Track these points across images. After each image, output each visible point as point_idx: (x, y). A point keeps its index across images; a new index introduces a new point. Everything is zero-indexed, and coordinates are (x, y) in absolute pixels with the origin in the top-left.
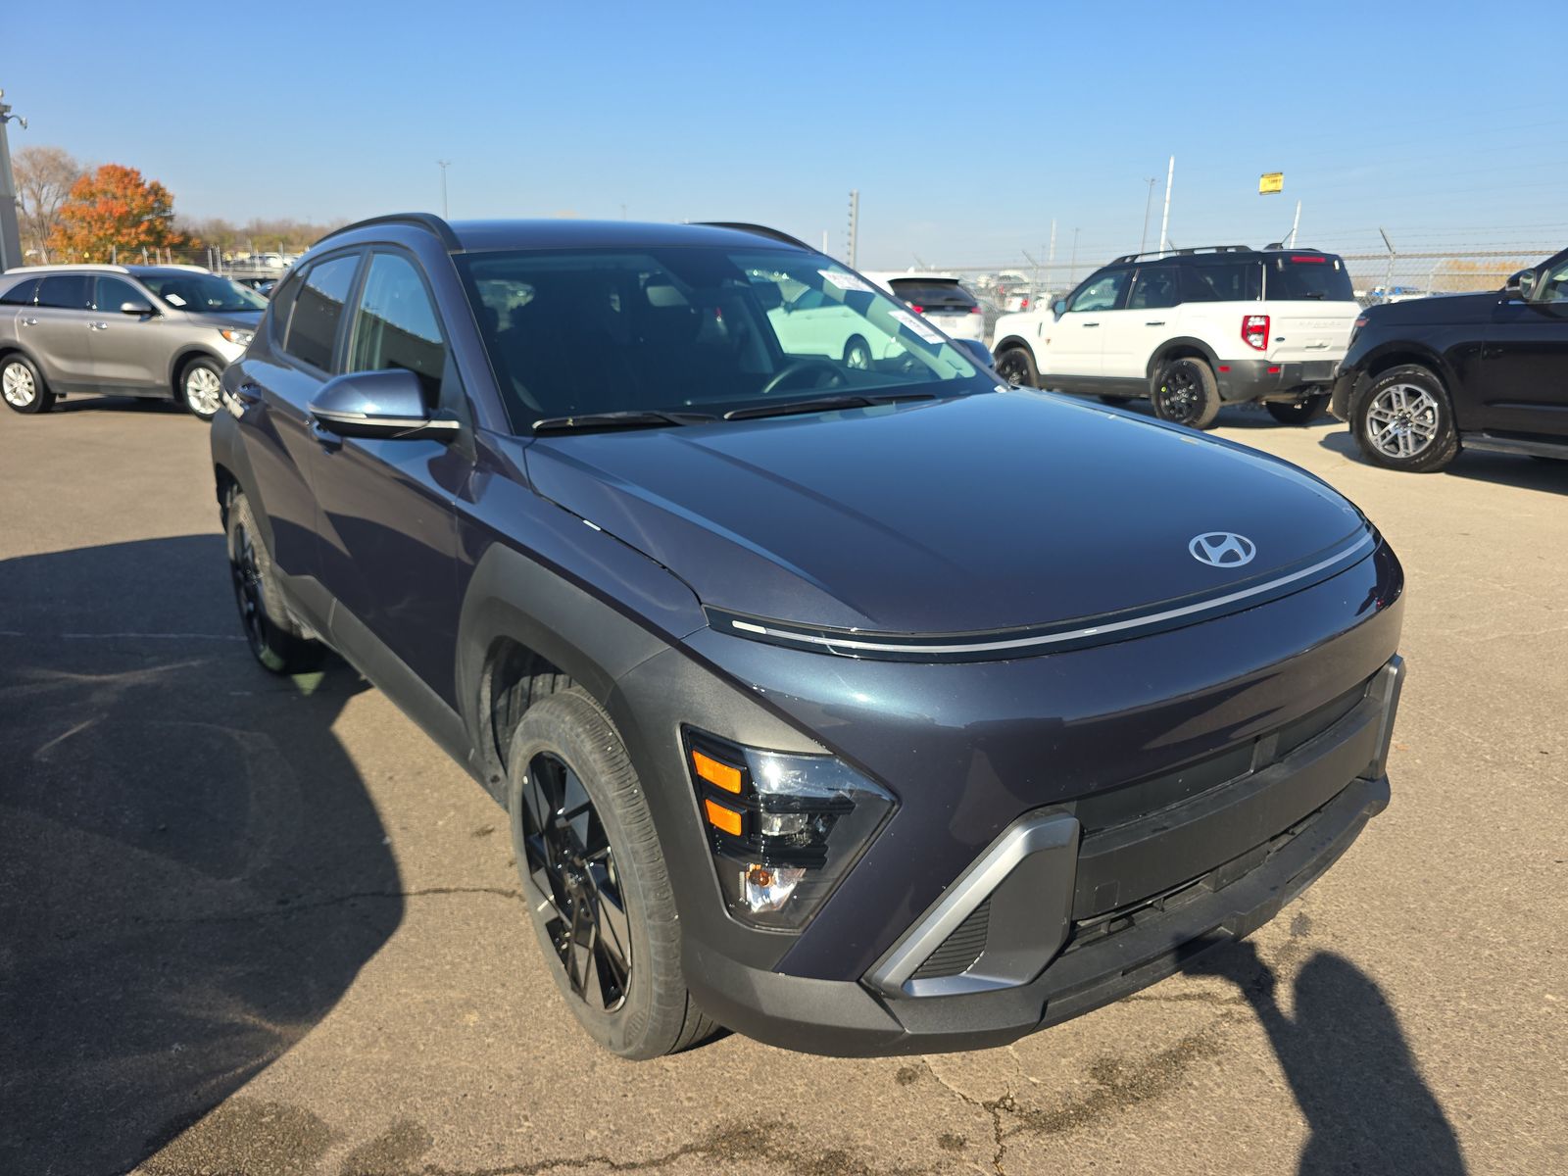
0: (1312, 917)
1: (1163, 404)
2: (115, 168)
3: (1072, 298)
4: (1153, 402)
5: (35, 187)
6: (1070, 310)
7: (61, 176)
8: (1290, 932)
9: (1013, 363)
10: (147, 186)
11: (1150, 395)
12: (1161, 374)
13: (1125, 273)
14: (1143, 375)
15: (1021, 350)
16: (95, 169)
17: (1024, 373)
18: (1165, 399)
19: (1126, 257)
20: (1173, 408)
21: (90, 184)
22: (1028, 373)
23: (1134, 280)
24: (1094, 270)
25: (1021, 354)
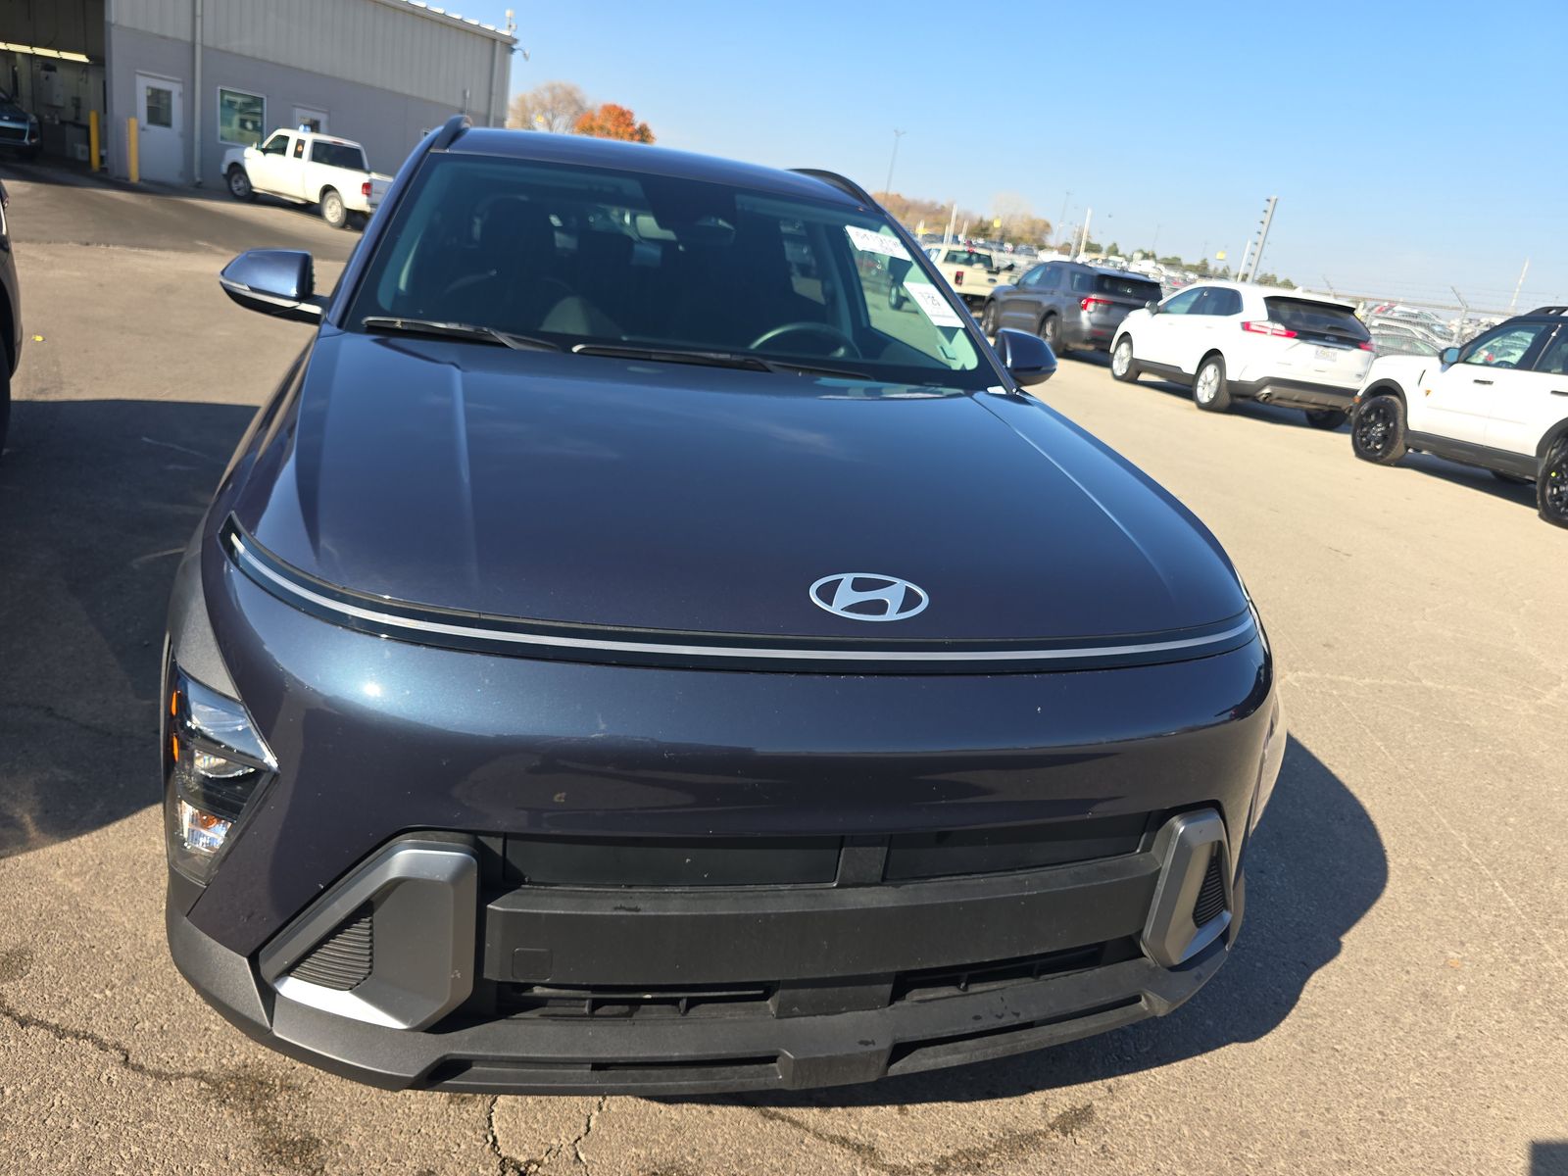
0: (1099, 1115)
1: (1549, 491)
2: (615, 107)
3: (1471, 346)
4: (1538, 487)
5: (550, 117)
6: (1465, 361)
7: (573, 109)
8: (1051, 1121)
9: (1381, 411)
10: (637, 126)
11: (1536, 477)
12: (1556, 455)
13: (1543, 327)
14: (1532, 452)
15: (1395, 399)
16: (599, 105)
17: (1391, 425)
18: (1553, 487)
19: (1551, 309)
20: (1561, 499)
21: (592, 119)
22: (1396, 424)
23: (1554, 334)
24: (1507, 318)
25: (1392, 402)
